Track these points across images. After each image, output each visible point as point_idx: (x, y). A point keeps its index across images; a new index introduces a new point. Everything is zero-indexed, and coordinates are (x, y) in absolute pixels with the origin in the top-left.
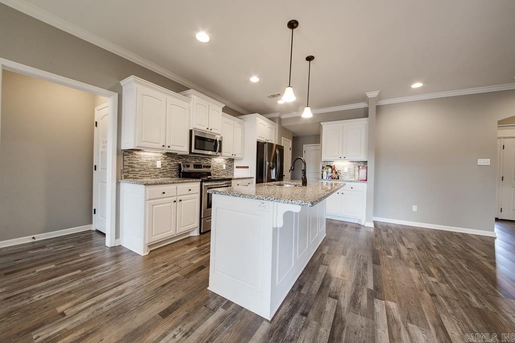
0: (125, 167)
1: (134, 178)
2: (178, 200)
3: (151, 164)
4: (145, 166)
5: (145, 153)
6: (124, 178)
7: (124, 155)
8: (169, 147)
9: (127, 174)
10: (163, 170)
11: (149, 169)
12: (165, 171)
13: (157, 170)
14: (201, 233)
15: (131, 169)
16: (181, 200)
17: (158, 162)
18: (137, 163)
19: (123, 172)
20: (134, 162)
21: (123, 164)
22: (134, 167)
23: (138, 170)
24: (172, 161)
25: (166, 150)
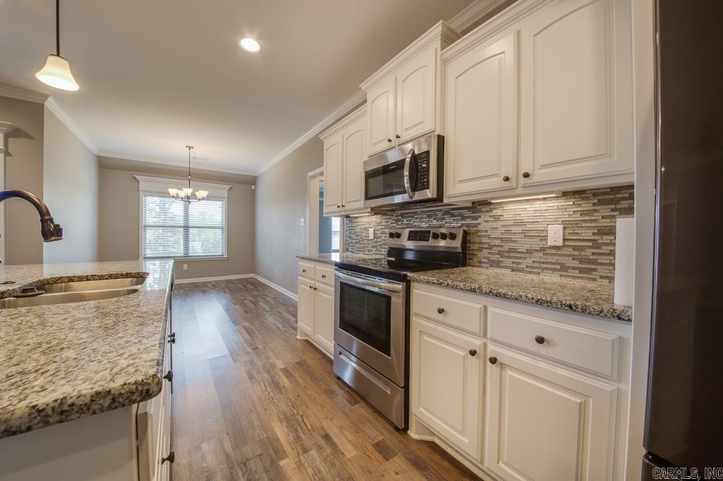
0: (347, 238)
3: (365, 234)
4: (359, 237)
5: (359, 219)
10: (376, 242)
11: (363, 240)
12: (378, 244)
13: (370, 242)
17: (370, 230)
18: (354, 233)
20: (352, 231)
22: (352, 238)
23: (354, 241)
24: (387, 227)
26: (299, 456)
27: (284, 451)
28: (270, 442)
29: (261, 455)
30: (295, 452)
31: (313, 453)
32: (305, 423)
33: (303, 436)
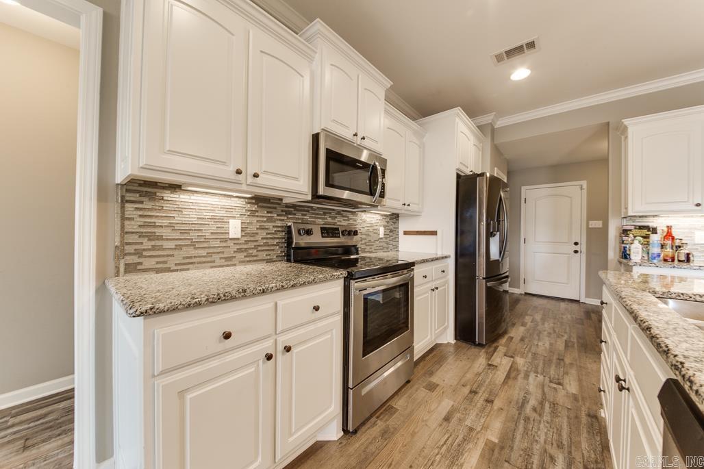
0: (130, 238)
1: (158, 271)
2: (280, 348)
3: (214, 229)
4: (193, 235)
5: (194, 198)
6: (126, 272)
7: (124, 201)
8: (256, 176)
9: (135, 259)
10: (247, 242)
11: (207, 240)
12: (252, 245)
13: (230, 243)
14: (345, 430)
15: (147, 244)
16: (288, 349)
17: (231, 221)
18: (171, 226)
19: (120, 252)
20: (159, 222)
21: (123, 227)
22: (160, 238)
23: (172, 245)
24: (270, 220)
25: (248, 187)
26: (479, 432)
27: (486, 444)
28: (490, 460)
29: (506, 461)
30: (479, 435)
31: (468, 423)
32: (446, 441)
33: (461, 437)
